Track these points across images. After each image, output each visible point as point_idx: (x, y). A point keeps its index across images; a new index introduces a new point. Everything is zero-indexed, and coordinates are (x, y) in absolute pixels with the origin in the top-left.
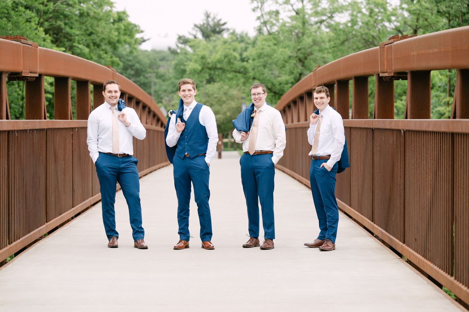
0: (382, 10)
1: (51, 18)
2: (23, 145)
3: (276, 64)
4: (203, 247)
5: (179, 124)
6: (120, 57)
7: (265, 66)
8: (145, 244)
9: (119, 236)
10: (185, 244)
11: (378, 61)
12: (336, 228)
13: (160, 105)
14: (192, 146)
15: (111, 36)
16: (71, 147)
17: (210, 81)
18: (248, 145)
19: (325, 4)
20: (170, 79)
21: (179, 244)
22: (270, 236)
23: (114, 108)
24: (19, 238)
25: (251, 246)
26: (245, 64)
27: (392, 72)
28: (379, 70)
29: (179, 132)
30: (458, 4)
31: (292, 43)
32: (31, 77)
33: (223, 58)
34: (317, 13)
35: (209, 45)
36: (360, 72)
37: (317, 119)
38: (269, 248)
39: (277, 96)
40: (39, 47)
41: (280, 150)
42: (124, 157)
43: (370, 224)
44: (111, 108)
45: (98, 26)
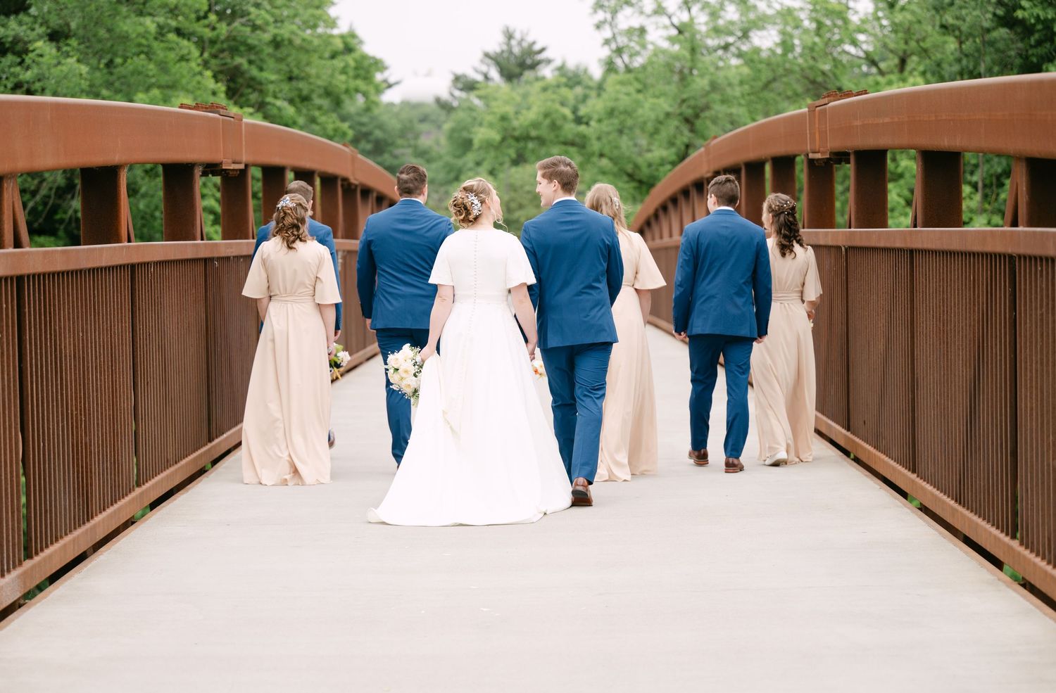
0: (839, 22)
1: (222, 51)
3: (642, 127)
7: (621, 132)
11: (807, 133)
15: (334, 82)
17: (519, 160)
19: (731, 13)
20: (441, 157)
26: (582, 128)
27: (826, 152)
28: (809, 149)
30: (975, 13)
31: (672, 89)
32: (233, 170)
33: (541, 118)
34: (717, 31)
35: (514, 95)
36: (780, 149)
39: (644, 188)
45: (308, 64)
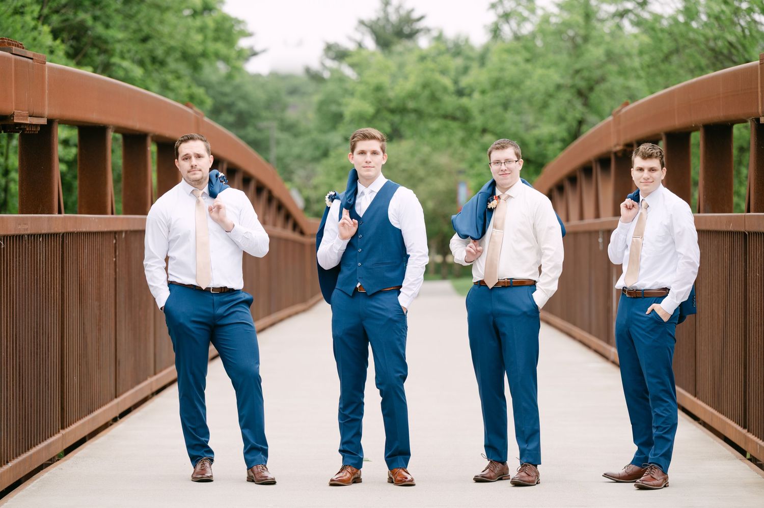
2: (16, 268)
3: (530, 101)
4: (391, 481)
5: (346, 221)
6: (207, 86)
7: (506, 106)
8: (270, 474)
9: (214, 459)
10: (353, 474)
11: (757, 92)
12: (671, 441)
13: (288, 185)
14: (371, 269)
15: (189, 42)
16: (113, 272)
17: (394, 135)
18: (484, 268)
20: (308, 132)
21: (341, 474)
22: (531, 457)
23: (201, 192)
24: (7, 462)
25: (490, 478)
26: (465, 101)
28: (760, 111)
29: (344, 239)
31: (563, 58)
32: (31, 125)
33: (419, 89)
35: (389, 62)
36: (716, 114)
37: (634, 210)
38: (529, 482)
40: (48, 63)
41: (550, 279)
42: (224, 292)
43: (740, 433)
44: (194, 192)
45: (162, 22)
